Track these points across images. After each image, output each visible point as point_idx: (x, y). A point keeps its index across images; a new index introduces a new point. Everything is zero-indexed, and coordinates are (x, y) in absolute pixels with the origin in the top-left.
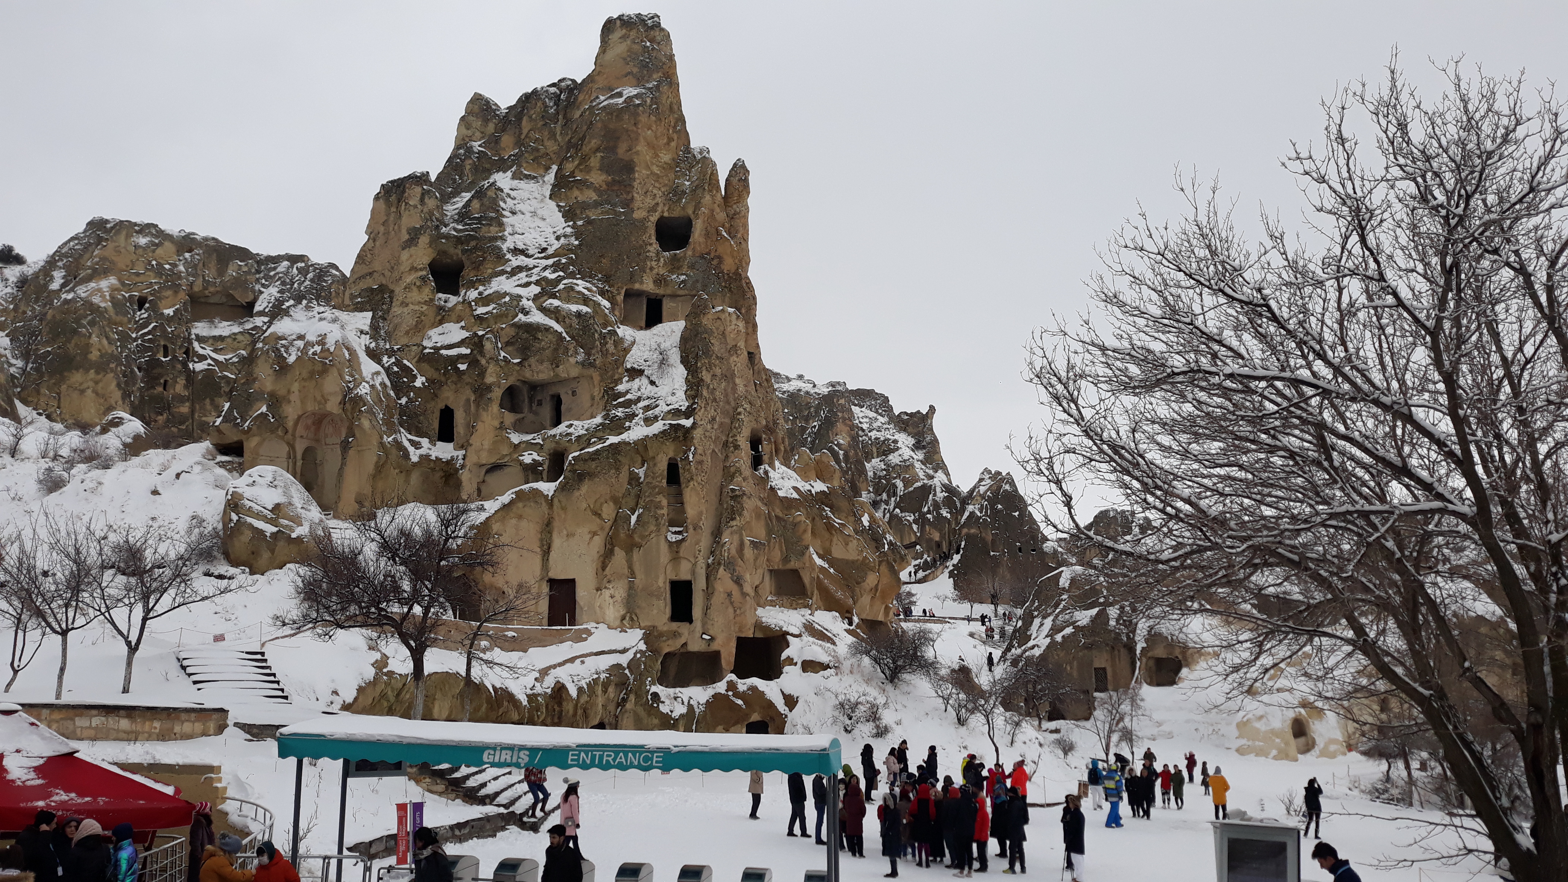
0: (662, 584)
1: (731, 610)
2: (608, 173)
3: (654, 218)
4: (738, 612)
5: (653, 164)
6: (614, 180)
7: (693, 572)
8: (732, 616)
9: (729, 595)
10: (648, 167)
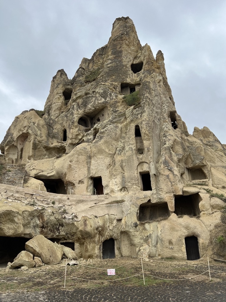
0: (136, 175)
1: (170, 183)
2: (114, 55)
3: (130, 64)
4: (173, 183)
5: (128, 50)
6: (116, 57)
7: (150, 168)
8: (170, 186)
9: (168, 176)
10: (127, 51)
